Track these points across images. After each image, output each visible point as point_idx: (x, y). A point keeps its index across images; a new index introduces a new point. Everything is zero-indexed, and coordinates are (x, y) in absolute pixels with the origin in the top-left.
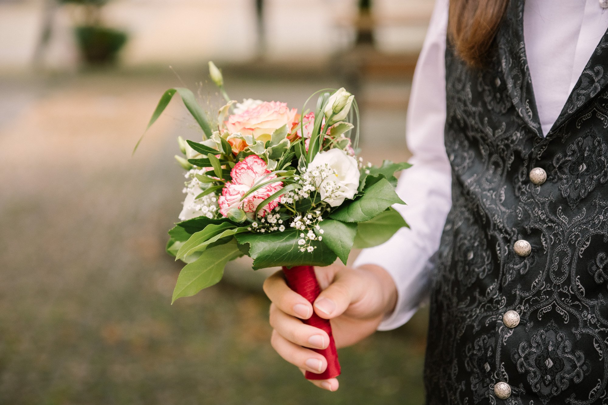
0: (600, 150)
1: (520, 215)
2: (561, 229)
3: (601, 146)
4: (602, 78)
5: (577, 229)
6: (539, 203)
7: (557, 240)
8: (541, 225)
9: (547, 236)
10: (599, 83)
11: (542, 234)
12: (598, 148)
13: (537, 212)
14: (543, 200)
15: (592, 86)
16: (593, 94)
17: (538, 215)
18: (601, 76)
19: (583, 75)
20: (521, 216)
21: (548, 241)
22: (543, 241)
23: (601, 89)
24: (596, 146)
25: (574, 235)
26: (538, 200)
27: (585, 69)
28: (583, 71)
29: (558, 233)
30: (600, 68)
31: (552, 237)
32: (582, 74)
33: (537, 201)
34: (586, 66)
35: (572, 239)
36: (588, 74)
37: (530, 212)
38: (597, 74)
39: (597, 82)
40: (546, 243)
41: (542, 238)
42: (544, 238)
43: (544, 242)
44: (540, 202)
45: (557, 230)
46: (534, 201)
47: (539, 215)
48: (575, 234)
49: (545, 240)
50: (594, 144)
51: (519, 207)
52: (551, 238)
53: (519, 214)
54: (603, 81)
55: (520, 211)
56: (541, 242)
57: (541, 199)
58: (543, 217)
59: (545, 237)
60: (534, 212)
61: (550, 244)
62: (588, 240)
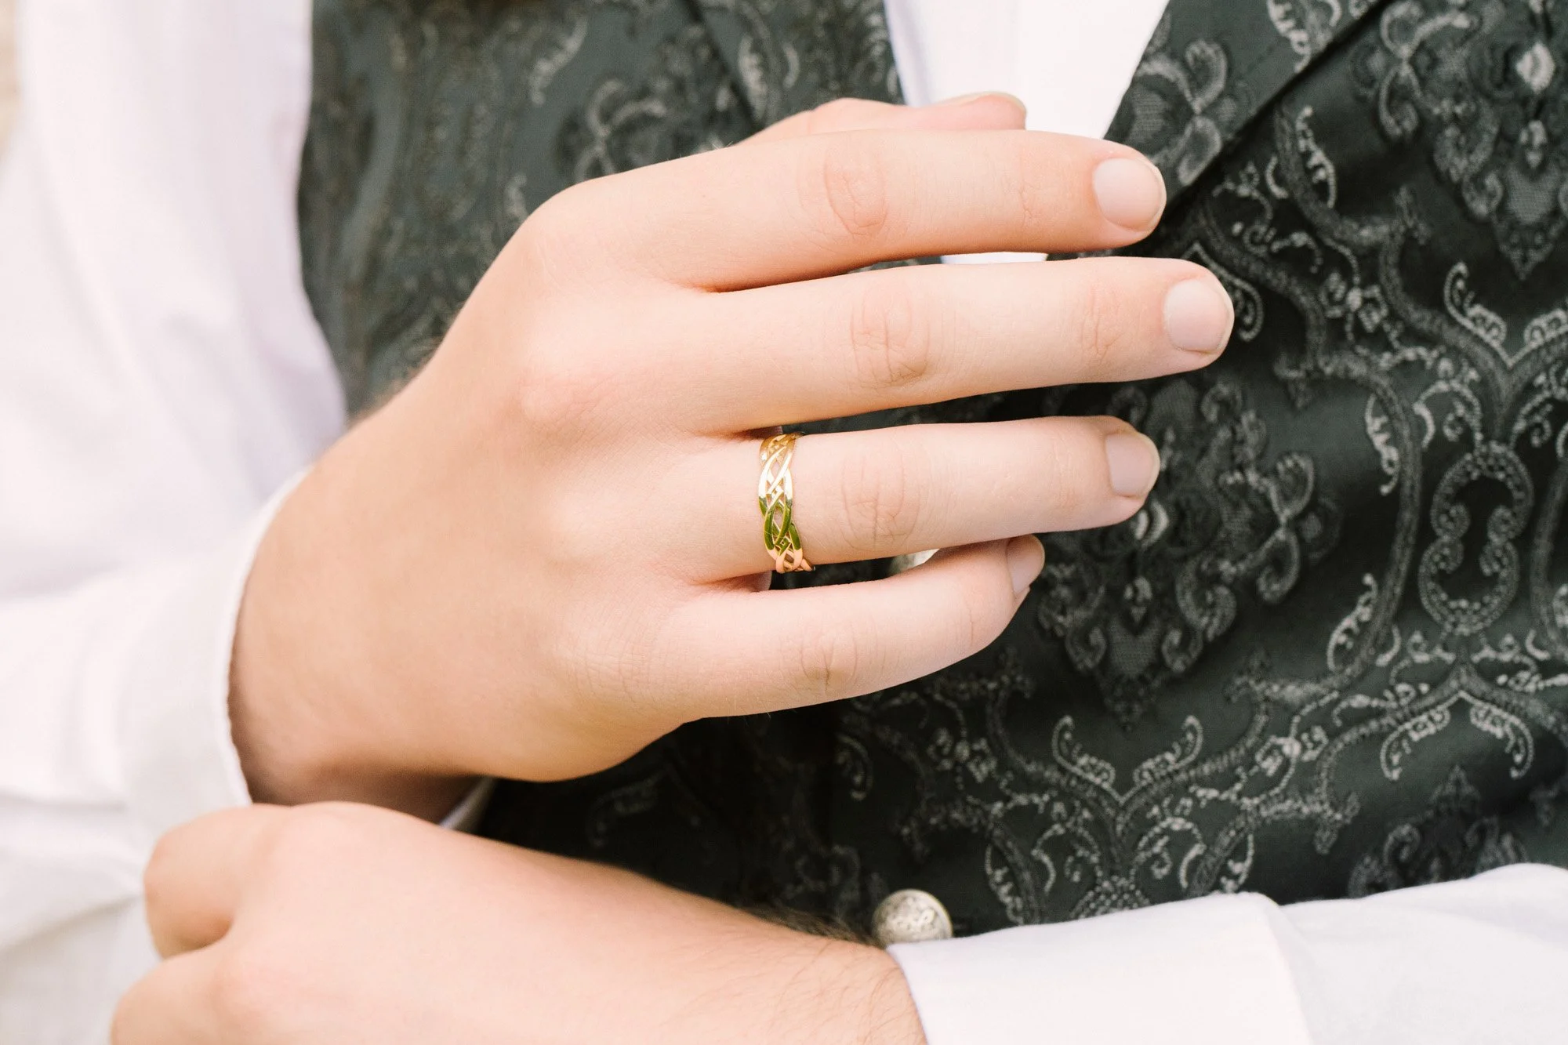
0: (1236, 441)
1: (858, 779)
2: (1086, 814)
3: (1238, 420)
4: (1221, 96)
5: (1172, 806)
6: (951, 704)
7: (1073, 870)
8: (975, 807)
9: (1017, 857)
10: (1215, 118)
11: (989, 853)
12: (1223, 434)
13: (946, 750)
14: (969, 689)
15: (1180, 131)
16: (1191, 167)
17: (957, 763)
18: (1218, 85)
19: (1140, 82)
20: (864, 783)
21: (1027, 876)
22: (999, 885)
23: (1226, 145)
24: (1211, 425)
25: (1161, 836)
26: (943, 693)
27: (1145, 58)
28: (1139, 68)
29: (1070, 834)
30: (1210, 51)
31: (1046, 859)
32: (1136, 82)
33: (938, 697)
34: (1151, 43)
35: (1156, 857)
36: (1158, 76)
37: (911, 755)
38: (1199, 75)
39: (1205, 113)
40: (1014, 893)
41: (989, 870)
42: (1000, 867)
43: (1005, 889)
44: (955, 699)
45: (1063, 822)
46: (923, 702)
47: (964, 766)
48: (1167, 831)
49: (1010, 877)
50: (1199, 416)
51: (847, 740)
52: (1041, 866)
53: (854, 771)
54: (1228, 109)
55: (855, 755)
56: (988, 888)
57: (963, 686)
58: (984, 768)
59: (1007, 864)
60: (931, 750)
61: (1039, 889)
62: (1238, 853)
